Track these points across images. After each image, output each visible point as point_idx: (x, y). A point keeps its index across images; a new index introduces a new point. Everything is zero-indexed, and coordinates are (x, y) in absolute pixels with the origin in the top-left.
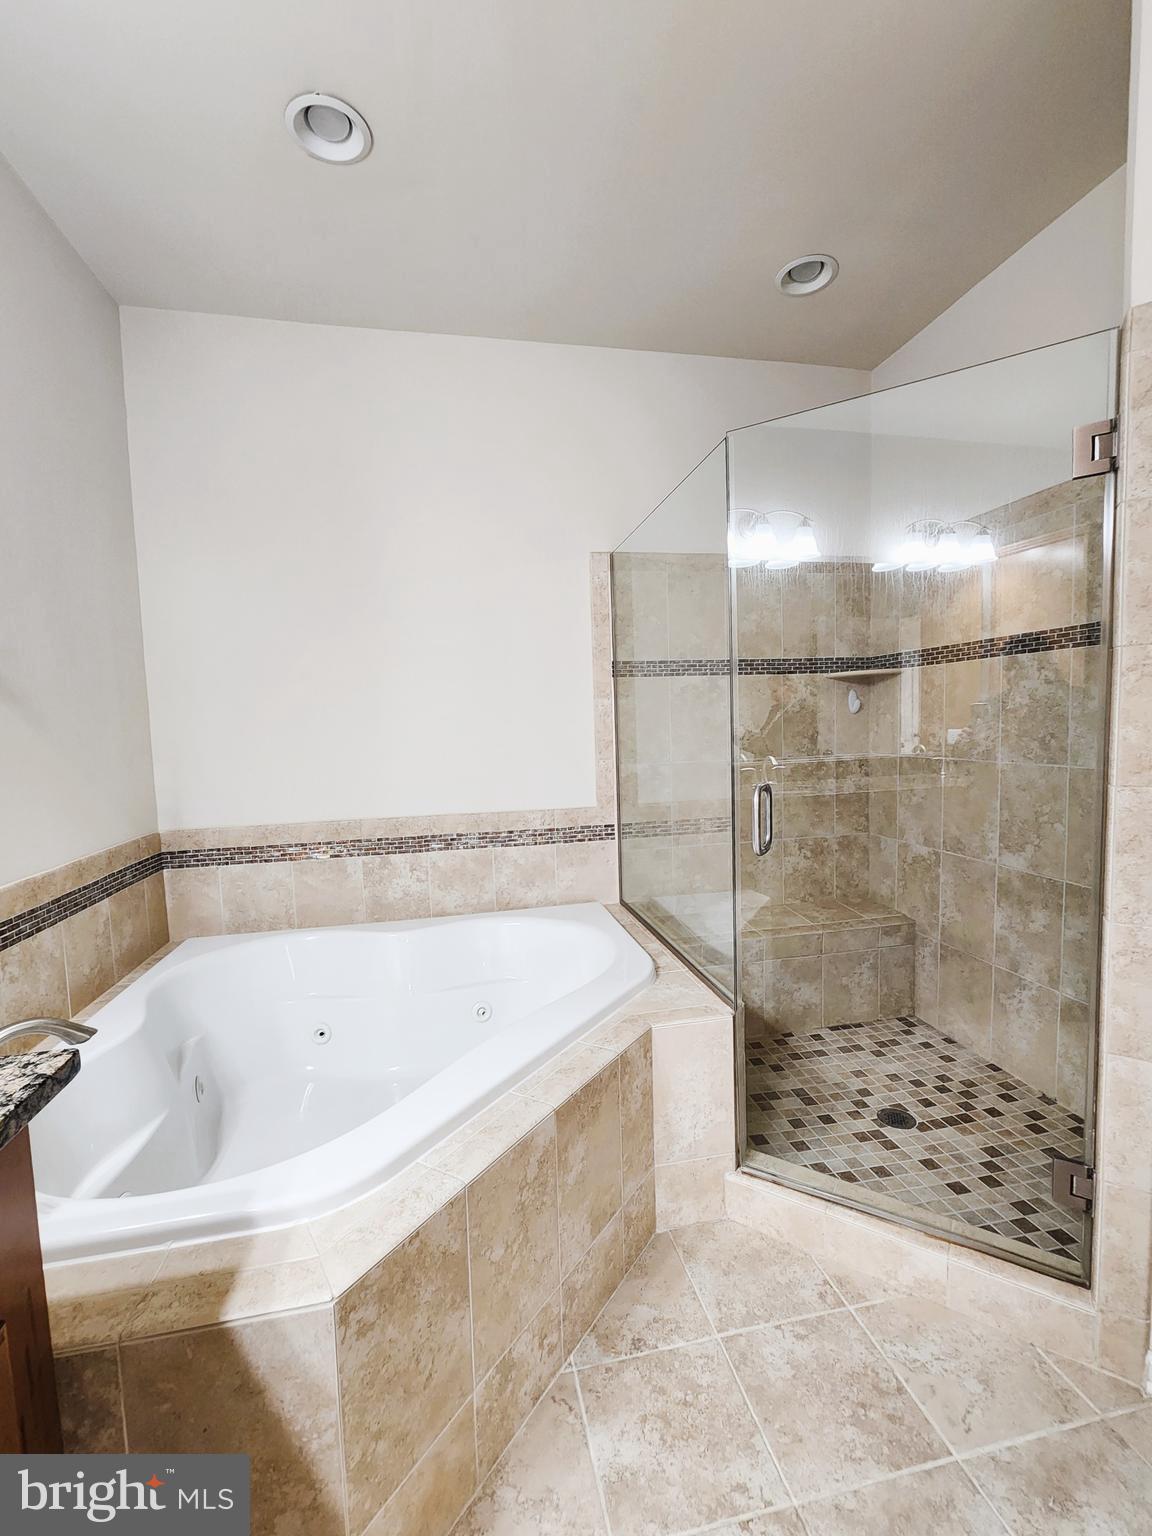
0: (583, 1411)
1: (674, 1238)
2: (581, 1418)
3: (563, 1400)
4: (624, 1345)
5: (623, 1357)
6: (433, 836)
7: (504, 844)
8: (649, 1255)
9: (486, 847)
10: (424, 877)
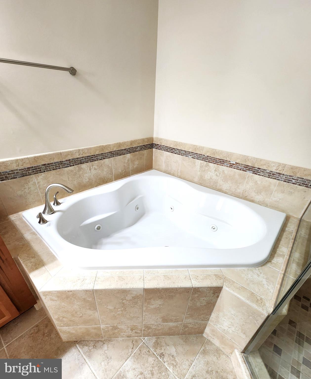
0: (134, 352)
1: (206, 342)
2: (132, 353)
3: (134, 344)
4: (159, 351)
5: (155, 353)
6: (227, 161)
7: (255, 173)
8: (193, 338)
9: (246, 171)
10: (218, 175)
